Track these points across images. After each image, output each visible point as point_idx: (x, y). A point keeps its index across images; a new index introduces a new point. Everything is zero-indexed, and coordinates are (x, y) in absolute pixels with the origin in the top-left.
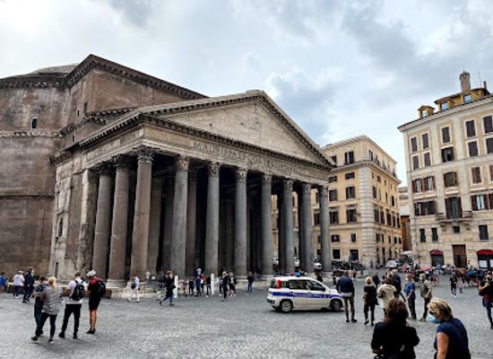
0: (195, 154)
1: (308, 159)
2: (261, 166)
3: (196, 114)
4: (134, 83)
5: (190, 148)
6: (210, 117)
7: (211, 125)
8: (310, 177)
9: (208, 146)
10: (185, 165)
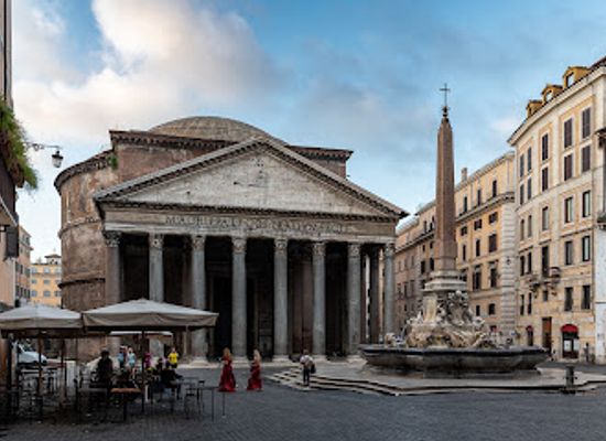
0: (167, 230)
1: (356, 211)
2: (267, 230)
3: (168, 184)
4: (163, 149)
5: (163, 224)
6: (188, 184)
7: (188, 193)
8: (356, 234)
9: (185, 218)
10: (156, 244)
